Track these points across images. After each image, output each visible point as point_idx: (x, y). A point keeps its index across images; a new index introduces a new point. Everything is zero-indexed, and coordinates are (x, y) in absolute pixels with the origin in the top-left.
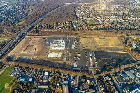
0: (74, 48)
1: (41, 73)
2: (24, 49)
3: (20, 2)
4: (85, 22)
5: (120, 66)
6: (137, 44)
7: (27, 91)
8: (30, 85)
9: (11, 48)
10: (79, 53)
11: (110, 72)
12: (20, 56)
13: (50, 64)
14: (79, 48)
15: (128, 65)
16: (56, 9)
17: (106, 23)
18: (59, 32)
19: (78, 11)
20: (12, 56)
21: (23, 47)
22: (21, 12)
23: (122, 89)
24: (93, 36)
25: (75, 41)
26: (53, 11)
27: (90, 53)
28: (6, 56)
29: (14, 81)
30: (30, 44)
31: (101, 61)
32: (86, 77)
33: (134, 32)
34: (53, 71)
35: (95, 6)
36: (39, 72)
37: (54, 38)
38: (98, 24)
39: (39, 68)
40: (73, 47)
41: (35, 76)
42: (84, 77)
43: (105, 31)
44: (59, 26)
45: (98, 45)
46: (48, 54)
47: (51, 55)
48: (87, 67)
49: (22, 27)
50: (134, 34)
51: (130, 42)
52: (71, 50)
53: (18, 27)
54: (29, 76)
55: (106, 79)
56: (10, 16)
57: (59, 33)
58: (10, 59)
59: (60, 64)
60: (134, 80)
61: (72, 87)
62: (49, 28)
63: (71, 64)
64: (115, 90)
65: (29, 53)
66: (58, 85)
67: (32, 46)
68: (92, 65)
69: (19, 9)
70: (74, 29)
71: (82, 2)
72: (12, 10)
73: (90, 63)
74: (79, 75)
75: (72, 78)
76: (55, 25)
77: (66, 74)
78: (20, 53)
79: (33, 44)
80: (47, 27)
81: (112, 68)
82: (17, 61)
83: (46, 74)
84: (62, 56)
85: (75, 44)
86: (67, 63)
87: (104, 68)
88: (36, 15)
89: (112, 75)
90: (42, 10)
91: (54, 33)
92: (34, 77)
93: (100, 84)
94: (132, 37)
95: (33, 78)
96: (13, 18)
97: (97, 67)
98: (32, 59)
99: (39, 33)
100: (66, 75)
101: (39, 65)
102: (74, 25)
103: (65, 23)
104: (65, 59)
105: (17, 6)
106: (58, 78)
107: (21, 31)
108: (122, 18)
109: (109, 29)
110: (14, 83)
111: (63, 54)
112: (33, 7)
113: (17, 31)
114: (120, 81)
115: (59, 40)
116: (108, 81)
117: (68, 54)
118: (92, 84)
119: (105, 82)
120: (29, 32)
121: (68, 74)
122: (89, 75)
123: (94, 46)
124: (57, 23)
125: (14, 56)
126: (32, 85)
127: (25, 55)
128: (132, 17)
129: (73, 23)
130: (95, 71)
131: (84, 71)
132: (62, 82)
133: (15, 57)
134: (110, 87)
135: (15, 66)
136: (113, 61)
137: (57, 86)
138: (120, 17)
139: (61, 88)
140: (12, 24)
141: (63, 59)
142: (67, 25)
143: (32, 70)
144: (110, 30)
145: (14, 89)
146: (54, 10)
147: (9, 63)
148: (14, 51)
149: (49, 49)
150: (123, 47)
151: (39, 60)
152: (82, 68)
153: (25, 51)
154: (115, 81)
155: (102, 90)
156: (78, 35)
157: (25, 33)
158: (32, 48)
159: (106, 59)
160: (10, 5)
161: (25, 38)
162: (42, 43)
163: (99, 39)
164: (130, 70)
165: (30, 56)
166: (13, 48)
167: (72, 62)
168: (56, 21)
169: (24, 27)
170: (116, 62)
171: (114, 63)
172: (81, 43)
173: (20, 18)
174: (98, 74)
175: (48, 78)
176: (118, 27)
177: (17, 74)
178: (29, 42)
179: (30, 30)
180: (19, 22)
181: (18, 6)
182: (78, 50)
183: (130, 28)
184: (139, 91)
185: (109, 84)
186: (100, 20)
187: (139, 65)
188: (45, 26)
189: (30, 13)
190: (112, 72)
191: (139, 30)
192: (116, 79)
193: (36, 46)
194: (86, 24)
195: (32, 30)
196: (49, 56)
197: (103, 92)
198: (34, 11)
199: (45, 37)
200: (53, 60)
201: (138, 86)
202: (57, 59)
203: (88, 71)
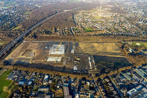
0: (73, 53)
1: (41, 76)
2: (22, 53)
3: (16, 7)
4: (84, 28)
5: (118, 69)
6: (133, 49)
7: (27, 93)
8: (30, 88)
9: (8, 52)
10: (79, 57)
11: (109, 75)
12: (18, 60)
13: (50, 67)
14: (79, 52)
15: (125, 67)
16: (54, 15)
17: (104, 30)
18: (58, 37)
19: (76, 17)
20: (9, 61)
21: (21, 51)
22: (17, 17)
23: (120, 90)
24: (91, 42)
25: (74, 46)
27: (89, 57)
28: (3, 60)
29: (13, 84)
30: (28, 48)
31: (100, 64)
32: (86, 79)
33: (130, 38)
34: (53, 74)
35: (93, 13)
36: (39, 75)
37: (52, 44)
38: (96, 30)
40: (73, 51)
41: (35, 79)
42: (84, 79)
43: (103, 36)
44: (57, 31)
45: (97, 50)
46: (47, 58)
47: (50, 59)
48: (87, 70)
49: (19, 32)
50: (130, 40)
51: (126, 47)
52: (70, 54)
53: (15, 32)
54: (28, 79)
55: (105, 81)
56: (6, 20)
58: (7, 63)
59: (60, 68)
60: (131, 81)
61: (72, 88)
62: (48, 33)
63: (71, 68)
64: (113, 90)
65: (27, 57)
66: (58, 87)
67: (31, 50)
68: (91, 68)
69: (15, 14)
70: (73, 35)
71: (80, 10)
72: (8, 15)
73: (89, 67)
74: (79, 77)
75: (72, 81)
76: (53, 30)
77: (66, 76)
78: (18, 57)
79: (32, 49)
80: (46, 32)
81: (110, 71)
82: (15, 65)
83: (46, 77)
84: (61, 60)
85: (74, 48)
86: (66, 67)
87: (103, 71)
88: (34, 21)
89: (110, 77)
90: (39, 16)
91: (53, 38)
93: (100, 85)
94: (128, 43)
95: (33, 82)
96: (9, 22)
97: (96, 70)
98: (31, 63)
99: (37, 38)
100: (66, 78)
101: (38, 68)
102: (73, 31)
103: (64, 28)
104: (65, 63)
105: (13, 11)
106: (58, 81)
107: (18, 36)
108: (119, 25)
109: (107, 35)
110: (13, 86)
111: (63, 58)
112: (30, 13)
113: (14, 36)
114: (118, 82)
115: (58, 45)
116: (107, 83)
117: (68, 58)
118: (92, 85)
119: (104, 83)
120: (26, 37)
121: (69, 77)
122: (89, 77)
123: (93, 51)
124: (56, 29)
125: (11, 60)
126: (32, 88)
127: (23, 60)
128: (128, 24)
129: (72, 29)
130: (94, 74)
131: (84, 73)
132: (63, 84)
133: (13, 61)
134: (109, 88)
136: (111, 65)
137: (58, 88)
138: (117, 24)
139: (61, 90)
140: (8, 29)
141: (63, 63)
142: (66, 30)
143: (32, 74)
144: (108, 36)
145: (13, 92)
146: (52, 16)
147: (6, 67)
148: (11, 55)
149: (49, 53)
150: (120, 52)
151: (39, 64)
153: (23, 55)
154: (113, 82)
155: (102, 90)
156: (77, 40)
157: (22, 38)
158: (30, 53)
159: (105, 62)
160: (5, 9)
161: (22, 43)
162: (41, 47)
163: (97, 44)
164: (127, 72)
165: (29, 60)
166: (10, 53)
167: (72, 65)
168: (54, 27)
169: (21, 32)
170: (114, 65)
171: (112, 66)
172: (80, 48)
173: (16, 22)
174: (97, 76)
175: (48, 80)
176: (116, 34)
177: (15, 78)
178: (27, 46)
179: (28, 35)
180: (16, 27)
181: (14, 11)
182: (78, 54)
183: (127, 35)
184: (136, 90)
185: (108, 85)
186: (98, 26)
187: (135, 68)
188: (44, 32)
189: (27, 19)
190: (111, 74)
191: (134, 36)
192: (114, 81)
193: (34, 51)
194: (85, 30)
195: (30, 35)
196: (48, 60)
197: (102, 93)
198: (31, 17)
199: (44, 41)
200: (53, 64)
201: (134, 86)
202: (57, 63)
203: (88, 74)
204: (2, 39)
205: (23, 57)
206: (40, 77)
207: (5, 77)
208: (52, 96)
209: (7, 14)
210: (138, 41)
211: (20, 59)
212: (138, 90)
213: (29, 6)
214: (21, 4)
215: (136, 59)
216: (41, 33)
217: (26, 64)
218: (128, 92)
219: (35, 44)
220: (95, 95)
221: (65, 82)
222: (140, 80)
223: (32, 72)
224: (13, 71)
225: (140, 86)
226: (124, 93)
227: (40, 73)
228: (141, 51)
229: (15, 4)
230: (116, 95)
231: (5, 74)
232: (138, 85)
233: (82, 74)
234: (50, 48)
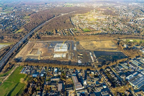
0: (76, 50)
1: (51, 69)
2: (29, 52)
3: (14, 12)
4: (82, 29)
5: (116, 61)
6: (128, 45)
7: (42, 83)
8: (43, 79)
9: (17, 52)
10: (81, 53)
11: (109, 66)
12: (27, 58)
13: (57, 62)
14: (80, 49)
15: (122, 59)
16: (52, 19)
17: (100, 30)
18: (59, 37)
19: (73, 20)
20: (19, 58)
21: (28, 50)
22: (17, 21)
23: (120, 76)
24: (90, 40)
25: (76, 44)
26: (50, 20)
27: (90, 53)
28: (14, 58)
29: (27, 77)
30: (34, 47)
31: (100, 58)
32: (90, 70)
34: (61, 67)
35: (88, 16)
36: (49, 69)
37: (56, 43)
38: (93, 30)
39: (48, 66)
40: (75, 49)
41: (46, 72)
42: (88, 70)
43: (100, 35)
44: (58, 32)
45: (96, 47)
47: (56, 56)
48: (90, 63)
49: (23, 34)
50: (124, 37)
51: (121, 43)
52: (73, 51)
53: (19, 34)
54: (40, 72)
55: (106, 70)
56: (8, 24)
57: (59, 38)
58: (18, 60)
59: (66, 62)
60: (128, 69)
61: (80, 77)
62: (50, 34)
64: (114, 77)
65: (35, 55)
66: (67, 77)
67: (37, 49)
68: (93, 61)
69: (15, 18)
70: (73, 35)
71: (76, 13)
72: (8, 19)
73: (91, 60)
74: (84, 69)
75: (79, 72)
76: (54, 32)
78: (26, 55)
79: (38, 48)
80: (48, 34)
81: (110, 63)
82: (26, 61)
83: (56, 70)
84: (66, 56)
85: (76, 46)
86: (71, 61)
87: (104, 63)
88: (34, 24)
89: (111, 67)
90: (39, 19)
91: (55, 38)
92: (45, 73)
93: (102, 74)
94: (123, 40)
96: (11, 26)
97: (98, 62)
98: (39, 59)
99: (40, 39)
100: (73, 70)
101: (47, 63)
102: (72, 31)
103: (64, 30)
104: (70, 58)
105: (13, 16)
106: (66, 72)
107: (22, 37)
108: (113, 26)
109: (103, 34)
110: (28, 78)
111: (67, 54)
112: (29, 17)
113: (19, 38)
114: (117, 71)
115: (61, 44)
116: (108, 72)
117: (72, 54)
118: (96, 74)
119: (106, 72)
120: (30, 38)
121: (75, 69)
122: (92, 68)
123: (93, 47)
124: (56, 31)
125: (21, 58)
126: (45, 79)
127: (32, 57)
128: (121, 25)
130: (96, 65)
131: (88, 65)
132: (71, 75)
133: (22, 59)
134: (110, 75)
135: (25, 65)
136: (110, 58)
138: (111, 25)
139: (71, 79)
140: (12, 32)
141: (68, 58)
142: (66, 31)
145: (29, 82)
147: (18, 63)
148: (20, 54)
149: (54, 51)
150: (117, 47)
151: (46, 60)
152: (86, 64)
153: (31, 53)
154: (114, 71)
155: (105, 78)
156: (77, 39)
157: (27, 39)
158: (37, 51)
159: (104, 56)
160: (4, 15)
161: (28, 43)
162: (46, 46)
163: (96, 42)
164: (124, 63)
165: (37, 57)
166: (19, 52)
167: (77, 60)
168: (55, 29)
169: (24, 34)
171: (111, 59)
172: (81, 45)
173: (18, 26)
174: (99, 67)
175: (58, 72)
176: (111, 33)
177: (28, 72)
180: (18, 30)
182: (80, 51)
183: (121, 33)
184: (133, 76)
185: (110, 74)
186: (95, 27)
187: (130, 59)
188: (46, 33)
189: (27, 22)
190: (110, 65)
191: (127, 34)
193: (40, 49)
194: (83, 30)
195: (33, 36)
196: (55, 56)
197: (106, 79)
198: (31, 20)
199: (47, 41)
200: (59, 59)
201: (131, 73)
202: (63, 58)
203: (91, 66)
204: (8, 41)
205: (31, 55)
206: (50, 70)
207: (19, 72)
208: (63, 84)
209: (7, 19)
210: (131, 38)
211: (29, 57)
212: (135, 76)
213: (27, 11)
214: (18, 9)
215: (131, 52)
216: (43, 34)
217: (36, 60)
218: (127, 78)
219: (40, 44)
220: (100, 81)
221: (72, 73)
222: (135, 69)
223: (42, 67)
224: (25, 66)
225: (136, 73)
226: (124, 79)
227: (49, 67)
228: (134, 46)
229: (13, 10)
230: (117, 80)
231: (18, 69)
232: (134, 72)
233: (86, 66)
234: (55, 47)
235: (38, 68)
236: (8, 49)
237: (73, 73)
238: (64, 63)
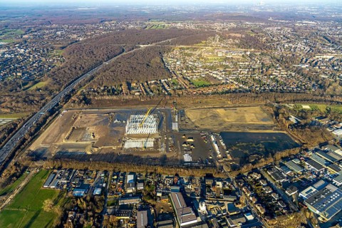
0: (177, 129)
1: (118, 176)
2: (64, 135)
3: (26, 42)
4: (189, 81)
5: (273, 155)
6: (297, 117)
7: (97, 211)
8: (100, 201)
9: (34, 135)
10: (190, 136)
11: (257, 166)
12: (59, 150)
13: (133, 159)
14: (188, 128)
15: (288, 150)
16: (119, 56)
17: (232, 82)
18: (137, 100)
19: (168, 59)
20: (39, 151)
21: (61, 132)
22: (34, 63)
23: (284, 191)
24: (211, 107)
25: (177, 116)
26: (113, 60)
27: (212, 137)
28: (26, 152)
29: (60, 196)
30: (76, 125)
32: (214, 177)
33: (288, 97)
34: (142, 172)
35: (203, 50)
36: (114, 176)
37: (128, 113)
38: (217, 83)
39: (111, 169)
40: (175, 127)
41: (106, 183)
43: (233, 95)
44: (133, 89)
45: (225, 121)
46: (124, 141)
47: (130, 144)
48: (212, 161)
49: (47, 92)
50: (290, 99)
51: (283, 114)
52: (170, 132)
53: (38, 92)
54: (92, 184)
55: (252, 177)
56: (11, 70)
57: (136, 102)
58: (37, 156)
59: (154, 159)
60: (303, 174)
61: (189, 195)
62: (113, 93)
63: (179, 157)
64: (271, 193)
65: (78, 143)
66: (159, 194)
67: (84, 129)
68: (220, 156)
69: (28, 55)
70: (170, 94)
71: (174, 43)
72: (11, 58)
73: (215, 154)
74: (199, 175)
75: (186, 181)
76: (124, 87)
77: (172, 174)
78: (58, 144)
79: (85, 125)
80: (109, 91)
81: (259, 159)
82: (56, 158)
83: (130, 178)
84: (154, 144)
85: (177, 121)
86: (168, 156)
87: (245, 160)
88: (75, 68)
89: (261, 170)
90: (86, 57)
91: (127, 102)
92: (104, 185)
93: (243, 186)
94: (286, 105)
95: (103, 189)
96: (19, 74)
97: (231, 159)
98: (89, 153)
99: (91, 104)
100: (173, 178)
101: (110, 162)
102: (166, 86)
103: (147, 82)
104: (163, 149)
105: (22, 50)
106: (156, 183)
107: (47, 100)
108: (262, 72)
109: (240, 91)
110: (62, 200)
111: (157, 140)
112: (62, 52)
113: (38, 102)
114: (277, 178)
115: (141, 116)
116: (256, 181)
117: (167, 140)
118: (227, 188)
119: (252, 182)
120: (66, 102)
121: (177, 175)
123: (217, 123)
124: (129, 84)
125: (44, 150)
126: (105, 201)
127: (72, 148)
128: (280, 70)
129: (164, 84)
130: (228, 166)
131: (207, 166)
132: (167, 189)
133: (48, 152)
134: (262, 190)
135: (54, 168)
136: (259, 148)
137: (159, 197)
138: (257, 71)
139: (167, 200)
140: (20, 87)
141: (160, 150)
142: (152, 86)
143: (96, 175)
144: (242, 94)
145: (66, 210)
146: (116, 58)
147: (36, 164)
148: (43, 138)
149: (124, 132)
150: (273, 123)
151: (107, 154)
153: (68, 138)
154: (269, 179)
155: (249, 195)
156: (179, 104)
157: (58, 104)
158: (84, 133)
161: (61, 115)
162: (106, 121)
163: (224, 111)
164: (292, 159)
165: (84, 147)
166: (38, 135)
167: (180, 153)
168: (125, 80)
169: (51, 92)
170: (265, 148)
171: (261, 150)
172: (189, 119)
173: (35, 74)
174: (234, 170)
175: (136, 184)
176: (258, 89)
177: (63, 185)
178: (73, 122)
179: (69, 98)
180: (36, 82)
181: (25, 50)
182: (187, 132)
183: (281, 90)
184: (314, 190)
185: (260, 185)
186: (219, 76)
187: (307, 150)
188: (104, 91)
189: (59, 65)
190: (261, 165)
191: (296, 93)
192: (270, 176)
193: (91, 129)
194: (193, 84)
195: (73, 98)
197: (251, 198)
198: (67, 61)
199: (108, 110)
200: (137, 152)
201: (311, 183)
202: (147, 150)
203: (215, 167)
204: (11, 109)
205: (69, 142)
206: (116, 179)
207: (40, 184)
208: (150, 211)
209: (9, 56)
210: (306, 101)
211: (64, 147)
212: (318, 189)
213: (57, 39)
214: (36, 33)
215: (306, 134)
216: (98, 93)
217: (80, 155)
218: (300, 194)
219: (90, 116)
220: (237, 204)
221: (171, 185)
222: (319, 173)
223: (97, 171)
224: (55, 171)
225: (321, 183)
226: (293, 197)
227: (114, 171)
228: (314, 119)
229: (22, 35)
230: (278, 200)
231: (38, 178)
232: (317, 180)
233: (204, 168)
234: (126, 123)
235: (87, 174)
236: (11, 129)
237: (174, 184)
238: (151, 162)
